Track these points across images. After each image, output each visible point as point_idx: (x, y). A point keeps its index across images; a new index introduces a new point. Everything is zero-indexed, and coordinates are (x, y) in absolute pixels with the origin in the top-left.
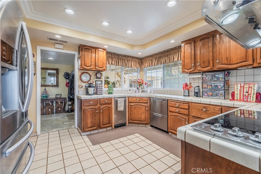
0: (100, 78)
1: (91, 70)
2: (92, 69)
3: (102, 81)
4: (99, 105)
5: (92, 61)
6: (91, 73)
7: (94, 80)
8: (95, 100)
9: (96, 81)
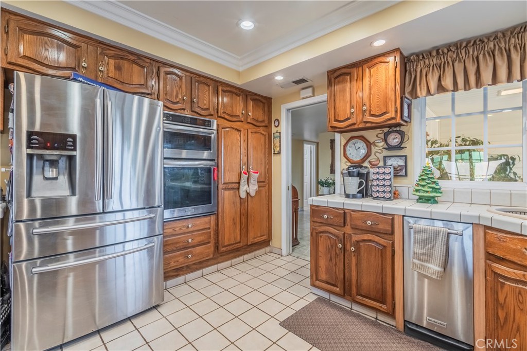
0: (399, 147)
1: (353, 127)
2: (354, 124)
3: (406, 156)
4: (348, 230)
5: (352, 104)
6: (371, 135)
7: (381, 156)
8: (337, 212)
9: (385, 157)
